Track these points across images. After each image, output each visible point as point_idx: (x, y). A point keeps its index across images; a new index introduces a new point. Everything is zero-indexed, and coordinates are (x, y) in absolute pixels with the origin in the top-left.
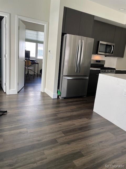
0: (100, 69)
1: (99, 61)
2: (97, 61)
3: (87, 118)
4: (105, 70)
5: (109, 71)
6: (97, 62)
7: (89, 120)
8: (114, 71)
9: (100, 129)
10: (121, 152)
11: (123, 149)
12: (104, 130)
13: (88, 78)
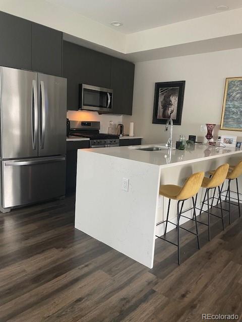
0: (88, 139)
1: (89, 124)
2: (83, 123)
3: (57, 248)
4: (99, 141)
5: (108, 141)
6: (85, 125)
7: (61, 251)
8: (117, 141)
9: (83, 267)
10: (119, 314)
11: (124, 305)
12: (91, 267)
13: (64, 159)
